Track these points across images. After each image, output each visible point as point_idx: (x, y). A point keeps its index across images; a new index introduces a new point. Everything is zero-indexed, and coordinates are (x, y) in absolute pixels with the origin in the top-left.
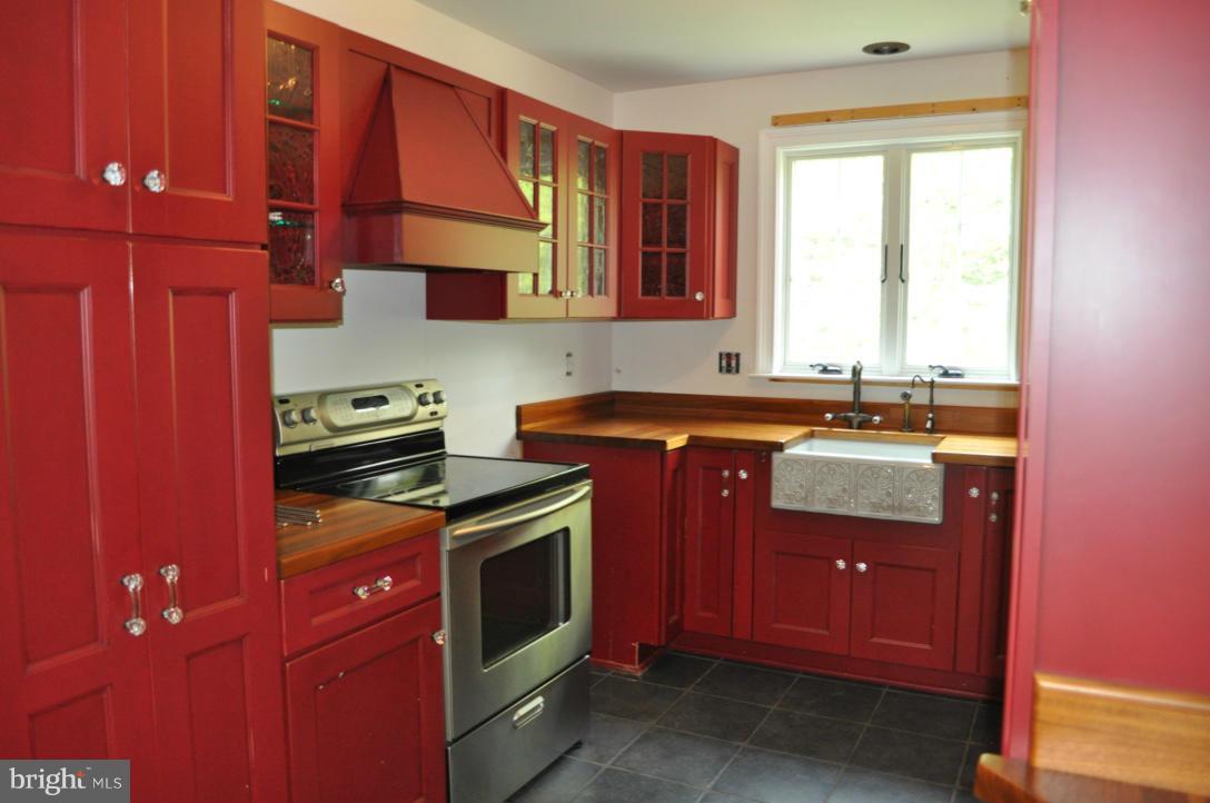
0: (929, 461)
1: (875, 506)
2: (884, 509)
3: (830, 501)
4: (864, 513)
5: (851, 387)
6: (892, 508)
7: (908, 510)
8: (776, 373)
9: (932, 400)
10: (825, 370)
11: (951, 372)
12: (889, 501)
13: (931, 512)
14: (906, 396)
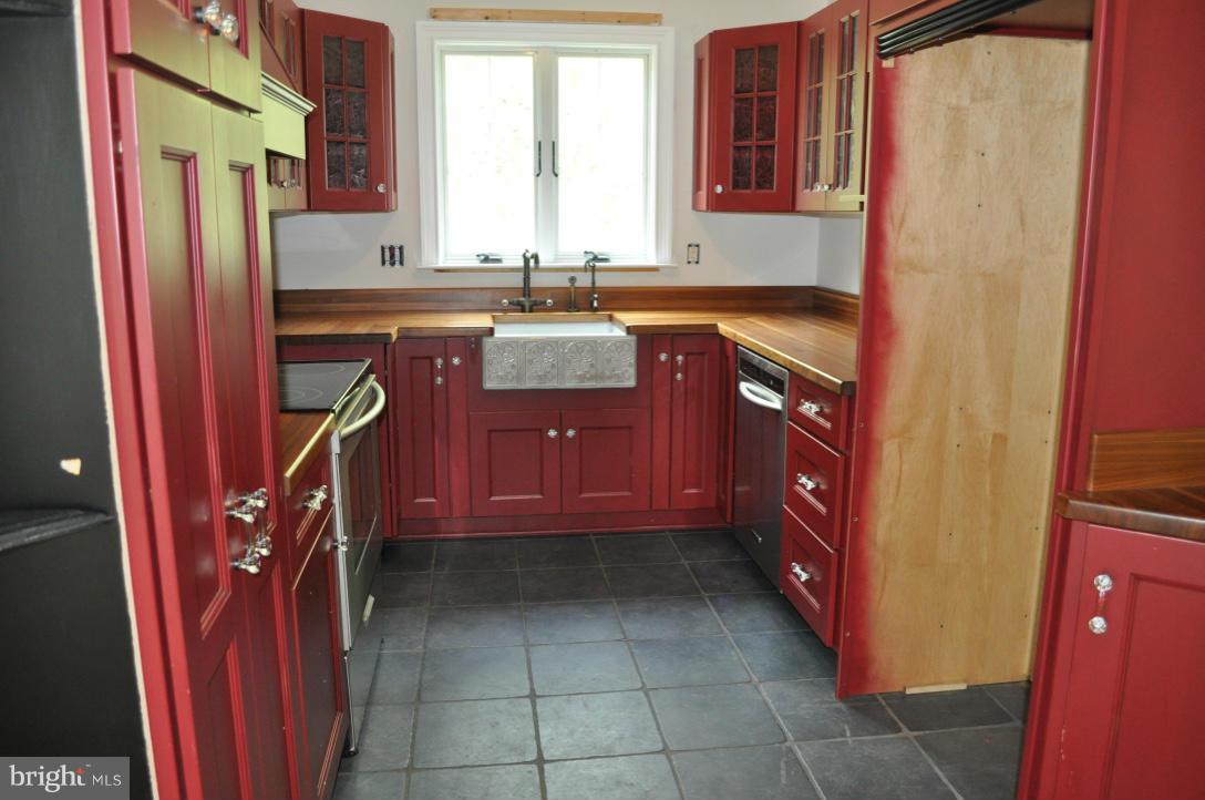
0: (623, 334)
1: (582, 378)
2: (589, 379)
3: (540, 377)
4: (571, 384)
5: (521, 275)
6: (595, 377)
7: (609, 378)
8: (441, 264)
9: (593, 283)
10: (486, 259)
11: (600, 257)
12: (593, 371)
13: (625, 376)
14: (573, 280)
